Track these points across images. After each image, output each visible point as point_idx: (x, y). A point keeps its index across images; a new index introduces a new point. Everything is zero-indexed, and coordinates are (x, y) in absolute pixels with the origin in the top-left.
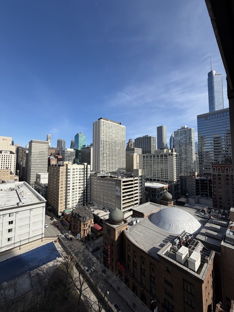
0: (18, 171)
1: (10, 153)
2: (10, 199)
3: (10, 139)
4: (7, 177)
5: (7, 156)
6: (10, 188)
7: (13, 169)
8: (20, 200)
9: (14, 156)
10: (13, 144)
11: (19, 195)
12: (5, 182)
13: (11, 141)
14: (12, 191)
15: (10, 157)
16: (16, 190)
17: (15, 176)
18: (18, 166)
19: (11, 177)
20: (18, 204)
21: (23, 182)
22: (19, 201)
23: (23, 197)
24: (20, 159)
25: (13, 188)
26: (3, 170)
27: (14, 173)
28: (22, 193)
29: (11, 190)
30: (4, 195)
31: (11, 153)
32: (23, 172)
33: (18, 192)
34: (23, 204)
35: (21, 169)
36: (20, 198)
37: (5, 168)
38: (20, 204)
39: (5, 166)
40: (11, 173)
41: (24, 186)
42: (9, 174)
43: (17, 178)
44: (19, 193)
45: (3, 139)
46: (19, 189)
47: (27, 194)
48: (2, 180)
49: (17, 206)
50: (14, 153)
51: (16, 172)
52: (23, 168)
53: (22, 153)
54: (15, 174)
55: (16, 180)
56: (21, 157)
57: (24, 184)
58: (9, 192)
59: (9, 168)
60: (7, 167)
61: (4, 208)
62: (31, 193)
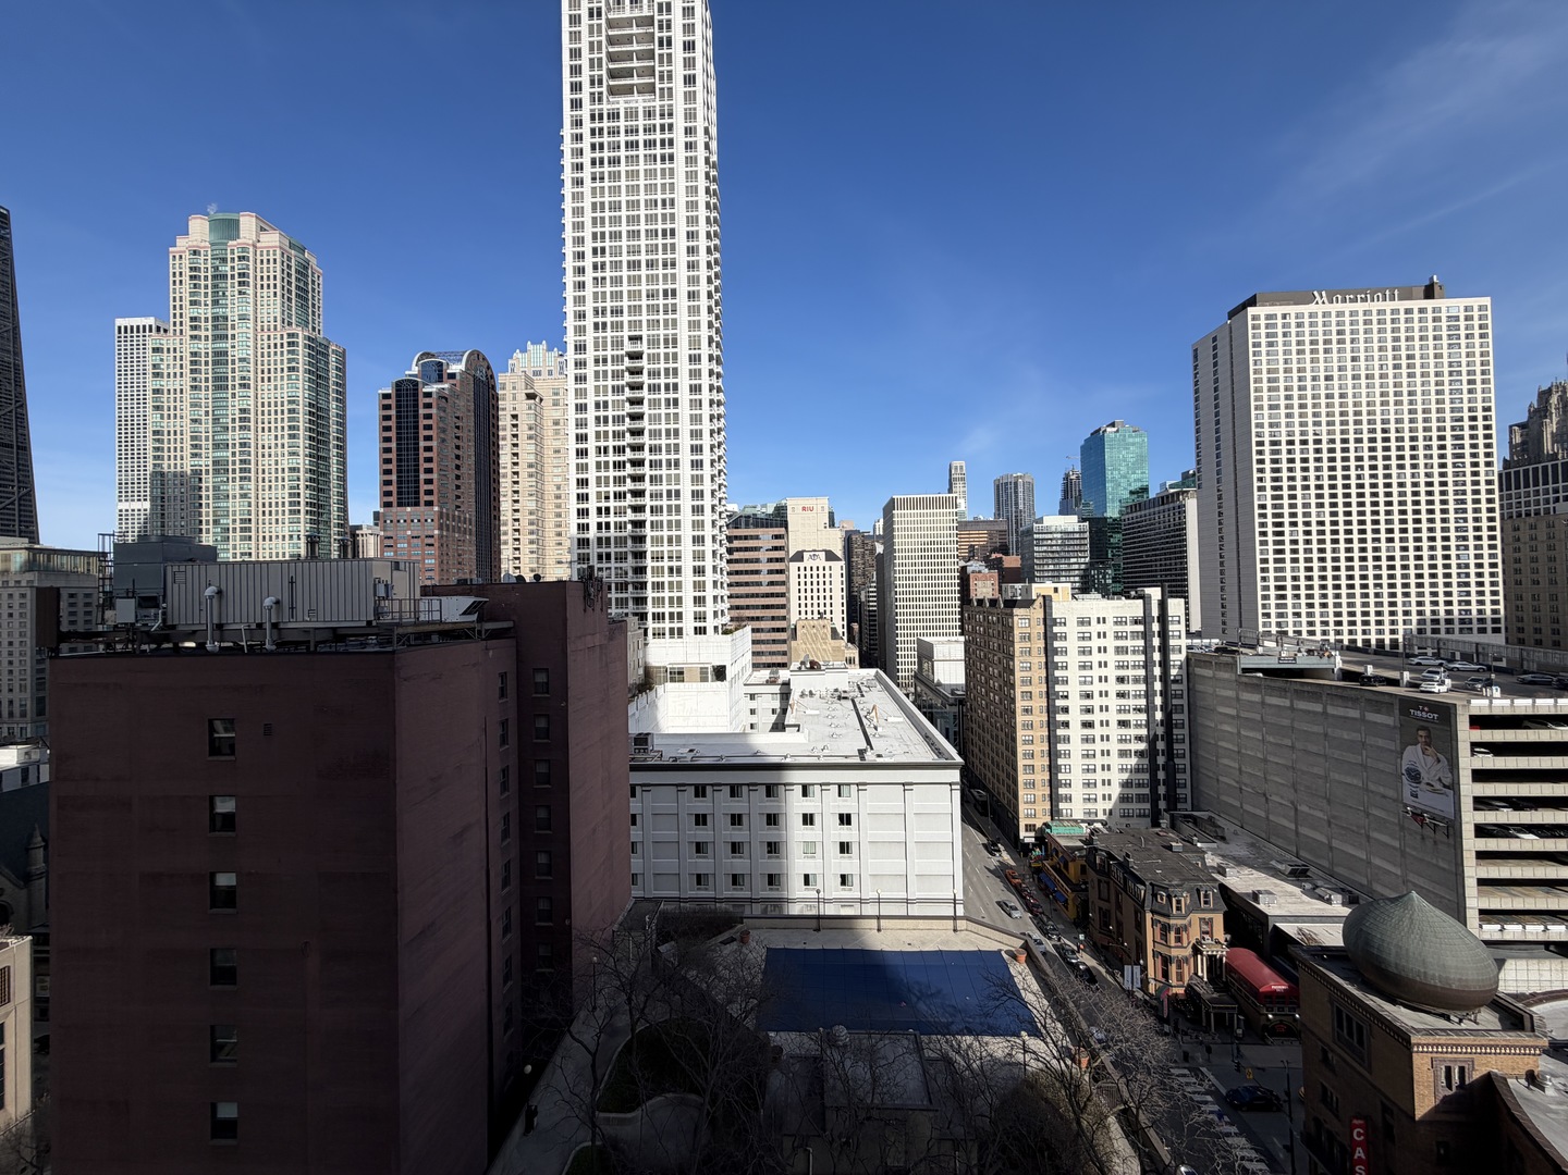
0: (856, 626)
1: (826, 560)
2: (838, 731)
3: (822, 504)
4: (825, 647)
5: (818, 568)
6: (836, 690)
7: (839, 620)
8: (869, 742)
9: (838, 567)
10: (832, 524)
11: (865, 721)
12: (819, 669)
13: (826, 510)
14: (843, 701)
15: (827, 572)
16: (853, 701)
17: (846, 646)
18: (854, 609)
19: (834, 649)
20: (862, 753)
21: (872, 672)
22: (864, 745)
23: (876, 728)
24: (858, 580)
25: (844, 692)
26: (812, 623)
27: (844, 634)
28: (873, 714)
29: (840, 698)
30: (817, 712)
31: (830, 556)
32: (872, 633)
33: (859, 707)
34: (879, 756)
35: (865, 618)
36: (870, 731)
37: (816, 616)
38: (870, 757)
39: (816, 609)
40: (834, 631)
41: (879, 686)
42: (829, 636)
43: (854, 653)
44: (862, 714)
45: (804, 509)
46: (863, 696)
47: (890, 719)
48: (813, 657)
49: (857, 760)
50: (838, 559)
51: (850, 629)
52: (871, 614)
53: (864, 555)
54: (845, 638)
55: (850, 661)
56: (860, 572)
57: (877, 676)
58: (834, 706)
59: (828, 616)
60: (821, 609)
61: (823, 760)
62: (901, 720)
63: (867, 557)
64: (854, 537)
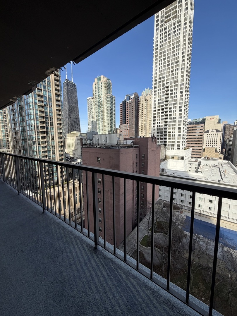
0: (224, 150)
1: (216, 132)
2: (213, 175)
3: (216, 118)
4: (213, 154)
5: (213, 134)
6: (214, 165)
7: (219, 147)
8: (222, 178)
9: (220, 135)
10: (219, 122)
11: (222, 173)
12: (210, 159)
13: (218, 119)
14: (216, 168)
15: (216, 135)
16: (219, 168)
17: (220, 154)
18: (224, 145)
19: (216, 155)
20: (219, 181)
21: (227, 161)
22: (220, 179)
23: (225, 175)
24: (226, 137)
25: (217, 166)
26: (210, 148)
27: (219, 151)
28: (225, 172)
29: (215, 167)
30: (208, 169)
31: (218, 131)
32: (229, 151)
33: (220, 170)
34: (224, 182)
35: (228, 147)
36: (222, 176)
37: (211, 146)
38: (221, 182)
39: (211, 145)
40: (216, 151)
41: (228, 165)
42: (215, 152)
43: (222, 156)
44: (221, 171)
45: (211, 119)
46: (222, 167)
47: (230, 174)
48: (208, 156)
49: (218, 182)
50: (220, 132)
51: (222, 150)
52: (230, 147)
53: (229, 131)
55: (220, 158)
56: (228, 135)
57: (228, 163)
58: (213, 169)
59: (215, 146)
60: (213, 145)
61: (207, 181)
62: (234, 174)
63: (231, 131)
64: (227, 126)
